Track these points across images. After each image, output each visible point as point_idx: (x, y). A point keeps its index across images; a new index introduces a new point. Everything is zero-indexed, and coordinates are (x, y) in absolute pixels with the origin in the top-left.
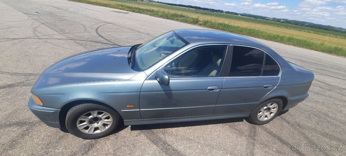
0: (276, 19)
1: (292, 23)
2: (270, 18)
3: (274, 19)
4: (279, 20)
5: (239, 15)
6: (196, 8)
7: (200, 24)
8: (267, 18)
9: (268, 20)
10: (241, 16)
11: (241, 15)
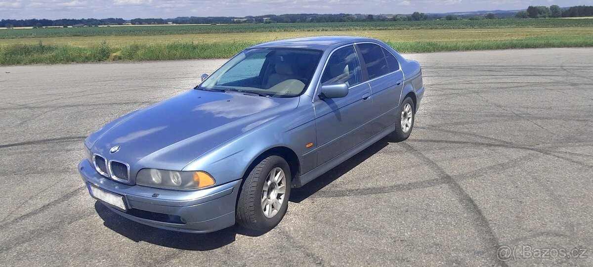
0: (254, 17)
1: (285, 19)
2: (241, 18)
3: (250, 19)
4: (259, 20)
5: (170, 24)
6: (33, 23)
7: (115, 57)
8: (235, 20)
9: (239, 22)
10: (174, 25)
11: (175, 21)
